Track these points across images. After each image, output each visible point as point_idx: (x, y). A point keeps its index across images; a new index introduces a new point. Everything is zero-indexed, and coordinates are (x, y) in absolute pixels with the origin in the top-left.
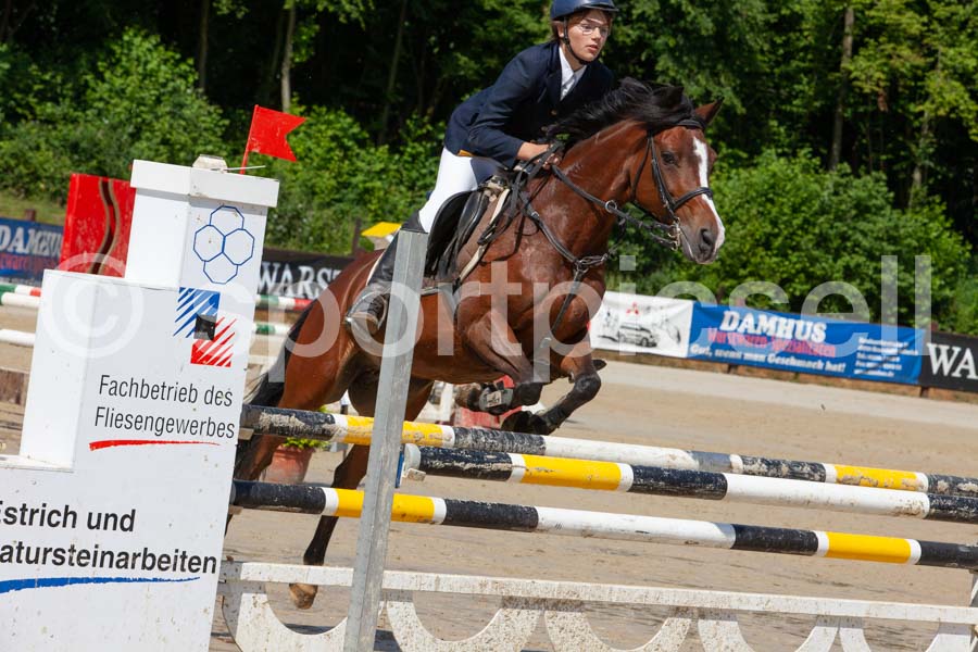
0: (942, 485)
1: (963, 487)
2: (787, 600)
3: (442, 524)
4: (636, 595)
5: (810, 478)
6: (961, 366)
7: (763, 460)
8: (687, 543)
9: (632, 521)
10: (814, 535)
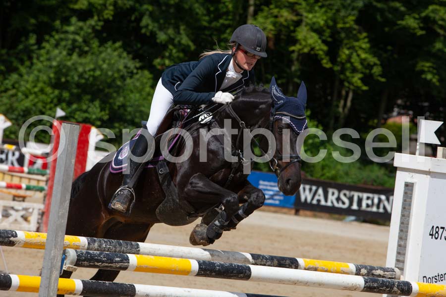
3: (80, 295)
6: (317, 197)
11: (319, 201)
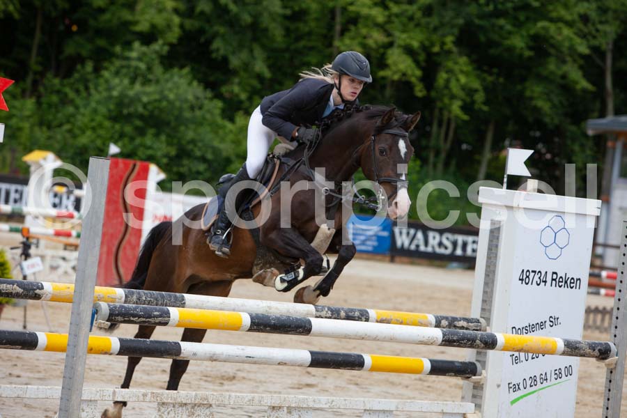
0: (444, 323)
1: (457, 323)
2: (345, 400)
3: (117, 355)
4: (247, 399)
5: (359, 319)
6: (415, 242)
7: (329, 309)
8: (279, 364)
9: (243, 349)
10: (362, 356)
11: (418, 246)
